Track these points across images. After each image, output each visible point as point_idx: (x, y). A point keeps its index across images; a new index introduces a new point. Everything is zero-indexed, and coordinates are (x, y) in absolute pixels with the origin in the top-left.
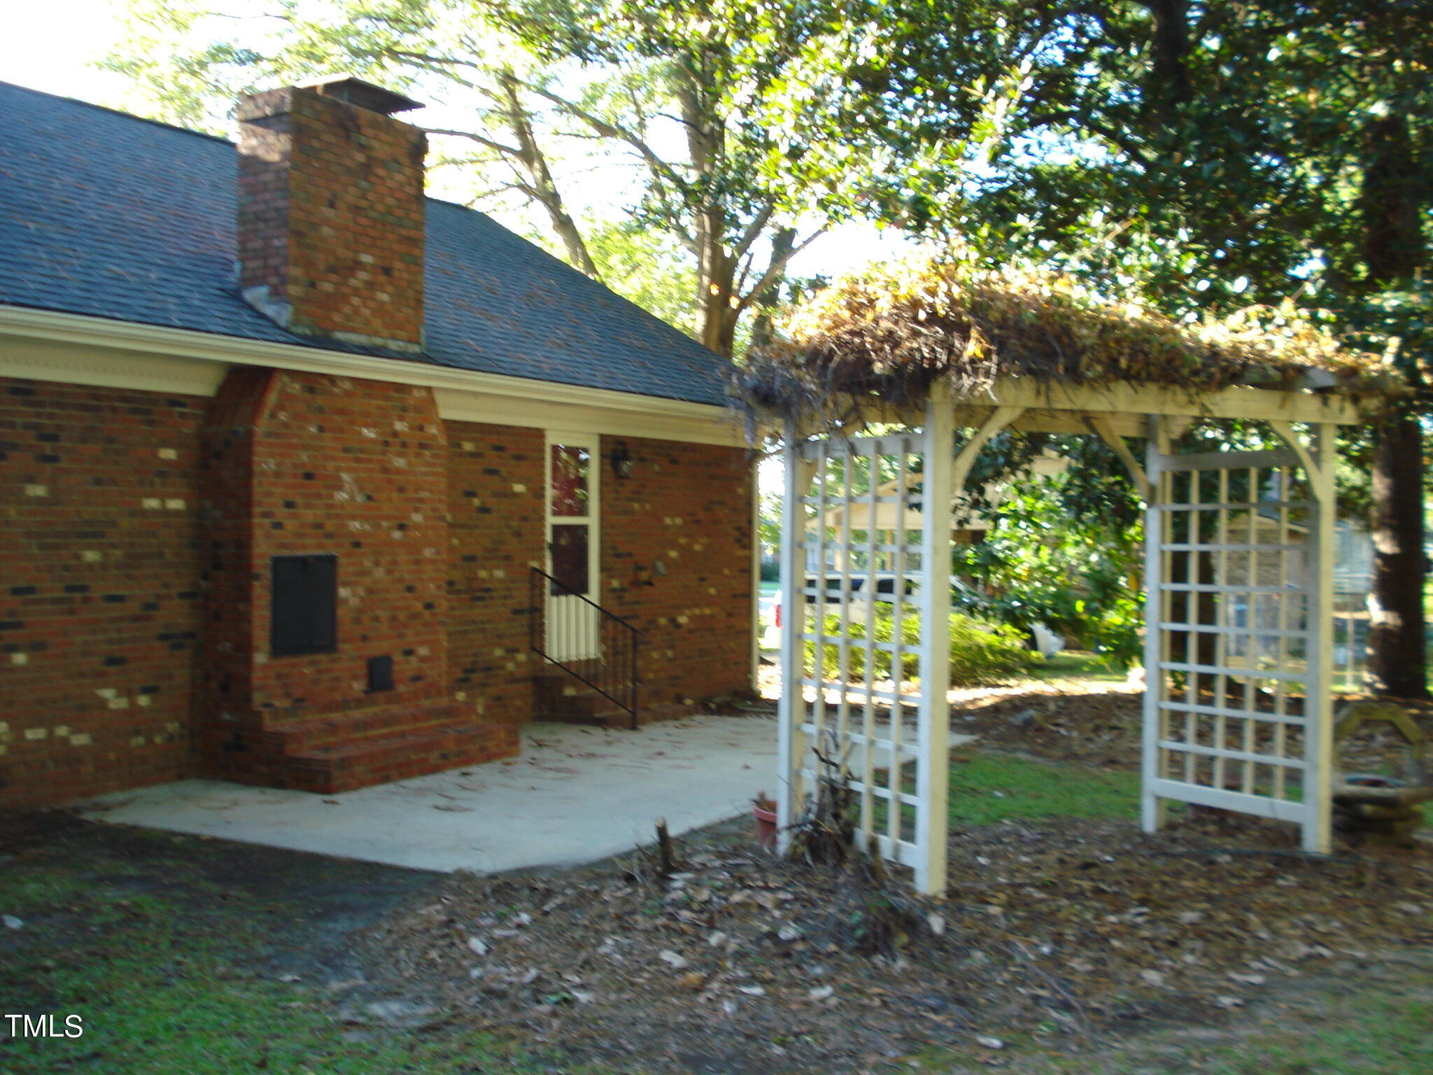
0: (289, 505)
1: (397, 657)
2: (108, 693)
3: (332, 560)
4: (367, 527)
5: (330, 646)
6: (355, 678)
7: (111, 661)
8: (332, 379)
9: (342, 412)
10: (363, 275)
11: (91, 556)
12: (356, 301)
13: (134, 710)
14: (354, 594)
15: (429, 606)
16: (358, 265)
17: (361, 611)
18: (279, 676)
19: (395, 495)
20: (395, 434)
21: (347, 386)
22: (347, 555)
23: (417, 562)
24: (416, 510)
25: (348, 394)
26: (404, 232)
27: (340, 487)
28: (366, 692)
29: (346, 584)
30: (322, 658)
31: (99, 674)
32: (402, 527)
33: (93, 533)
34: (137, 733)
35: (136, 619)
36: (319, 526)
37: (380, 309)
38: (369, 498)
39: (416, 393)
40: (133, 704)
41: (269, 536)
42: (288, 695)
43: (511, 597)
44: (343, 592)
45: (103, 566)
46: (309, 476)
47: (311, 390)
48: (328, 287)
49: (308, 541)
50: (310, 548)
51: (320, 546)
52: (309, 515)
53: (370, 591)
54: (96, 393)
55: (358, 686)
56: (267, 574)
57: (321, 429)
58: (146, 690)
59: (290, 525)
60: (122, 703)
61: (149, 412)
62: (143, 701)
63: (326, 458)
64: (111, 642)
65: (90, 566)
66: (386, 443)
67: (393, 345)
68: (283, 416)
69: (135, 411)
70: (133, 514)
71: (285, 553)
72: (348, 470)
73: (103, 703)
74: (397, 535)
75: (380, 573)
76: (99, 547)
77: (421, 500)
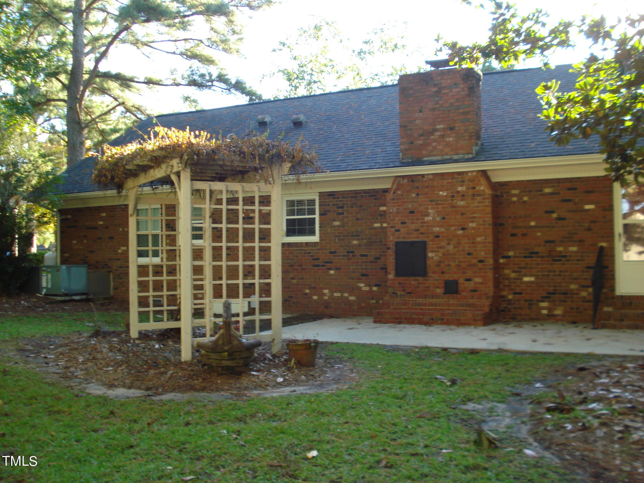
0: (403, 223)
1: (461, 281)
2: (362, 285)
3: (424, 243)
4: (443, 230)
5: (424, 274)
6: (438, 287)
7: (363, 275)
8: (423, 176)
9: (427, 187)
10: (438, 134)
11: (355, 242)
12: (434, 144)
13: (371, 291)
14: (436, 255)
15: (481, 261)
16: (436, 130)
17: (440, 262)
18: (400, 284)
19: (459, 217)
20: (458, 192)
21: (431, 177)
22: (432, 241)
23: (473, 243)
24: (473, 222)
25: (432, 180)
26: (462, 111)
27: (428, 215)
28: (444, 294)
29: (432, 252)
30: (421, 279)
31: (359, 279)
32: (463, 229)
33: (356, 235)
34: (373, 299)
35: (372, 262)
36: (418, 230)
37: (448, 145)
38: (444, 218)
39: (470, 174)
40: (371, 289)
41: (394, 234)
42: (404, 291)
43: (583, 260)
44: (430, 255)
45: (360, 245)
46: (412, 212)
47: (412, 181)
48: (420, 142)
49: (412, 236)
50: (413, 238)
51: (418, 237)
52: (413, 227)
53: (444, 254)
54: (356, 192)
55: (439, 291)
56: (393, 247)
57: (418, 195)
58: (376, 285)
59: (402, 230)
60: (367, 289)
61: (375, 196)
62: (375, 289)
63: (420, 205)
64: (362, 269)
65: (355, 245)
66: (453, 196)
67: (455, 157)
68: (399, 192)
69: (370, 196)
70: (370, 229)
71: (401, 240)
72: (432, 209)
73: (360, 288)
74: (460, 232)
75: (451, 247)
76: (358, 240)
77: (474, 218)
